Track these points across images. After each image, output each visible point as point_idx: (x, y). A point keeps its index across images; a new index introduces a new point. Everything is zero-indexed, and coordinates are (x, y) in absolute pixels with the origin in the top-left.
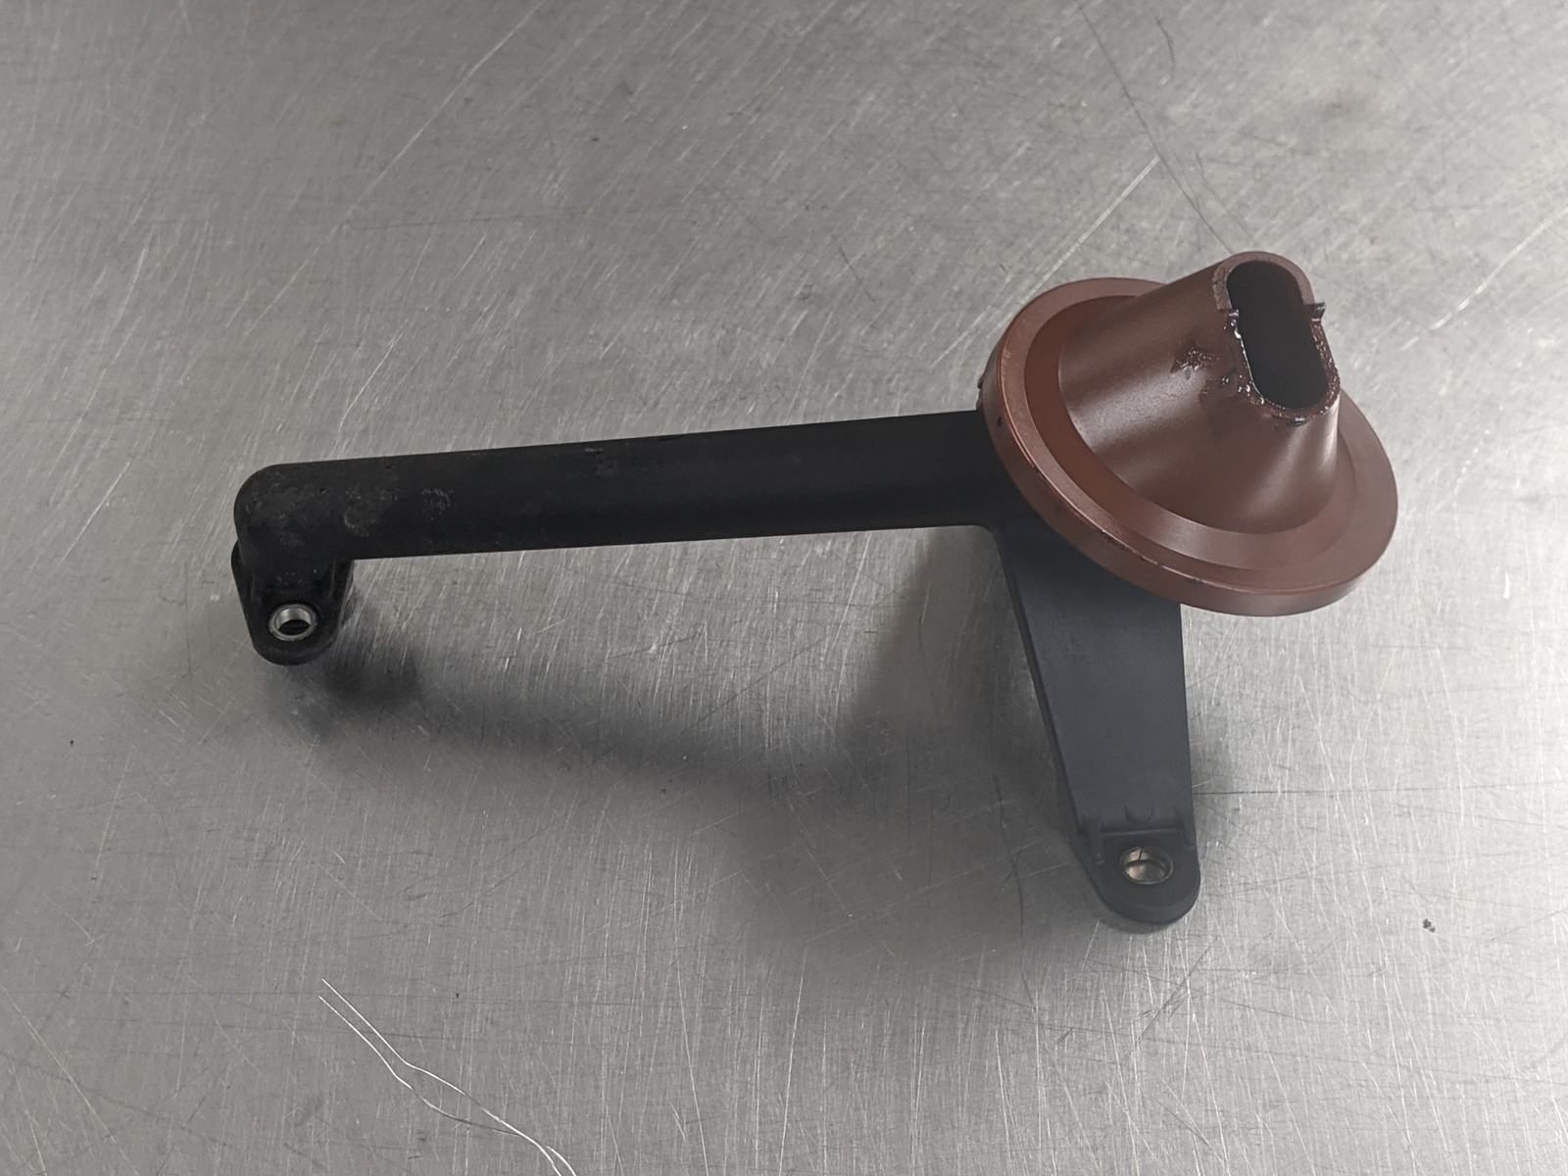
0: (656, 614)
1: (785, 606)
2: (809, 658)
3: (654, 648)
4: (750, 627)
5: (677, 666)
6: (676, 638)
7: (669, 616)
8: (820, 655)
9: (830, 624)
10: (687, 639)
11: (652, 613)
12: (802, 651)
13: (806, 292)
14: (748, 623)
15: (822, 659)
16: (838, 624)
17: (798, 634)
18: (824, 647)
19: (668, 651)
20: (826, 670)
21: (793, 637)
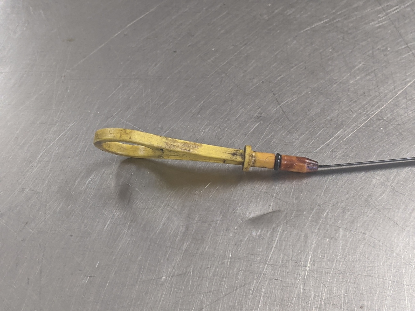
0: (168, 260)
1: (234, 261)
2: (244, 291)
3: (164, 278)
4: (215, 271)
5: (174, 289)
6: (176, 273)
7: (174, 262)
8: (250, 290)
9: (257, 274)
10: (181, 274)
11: (166, 259)
12: (240, 287)
13: (259, 115)
14: (214, 269)
15: (251, 292)
16: (261, 274)
17: (239, 277)
18: (252, 286)
19: (171, 280)
20: (253, 299)
21: (236, 279)
